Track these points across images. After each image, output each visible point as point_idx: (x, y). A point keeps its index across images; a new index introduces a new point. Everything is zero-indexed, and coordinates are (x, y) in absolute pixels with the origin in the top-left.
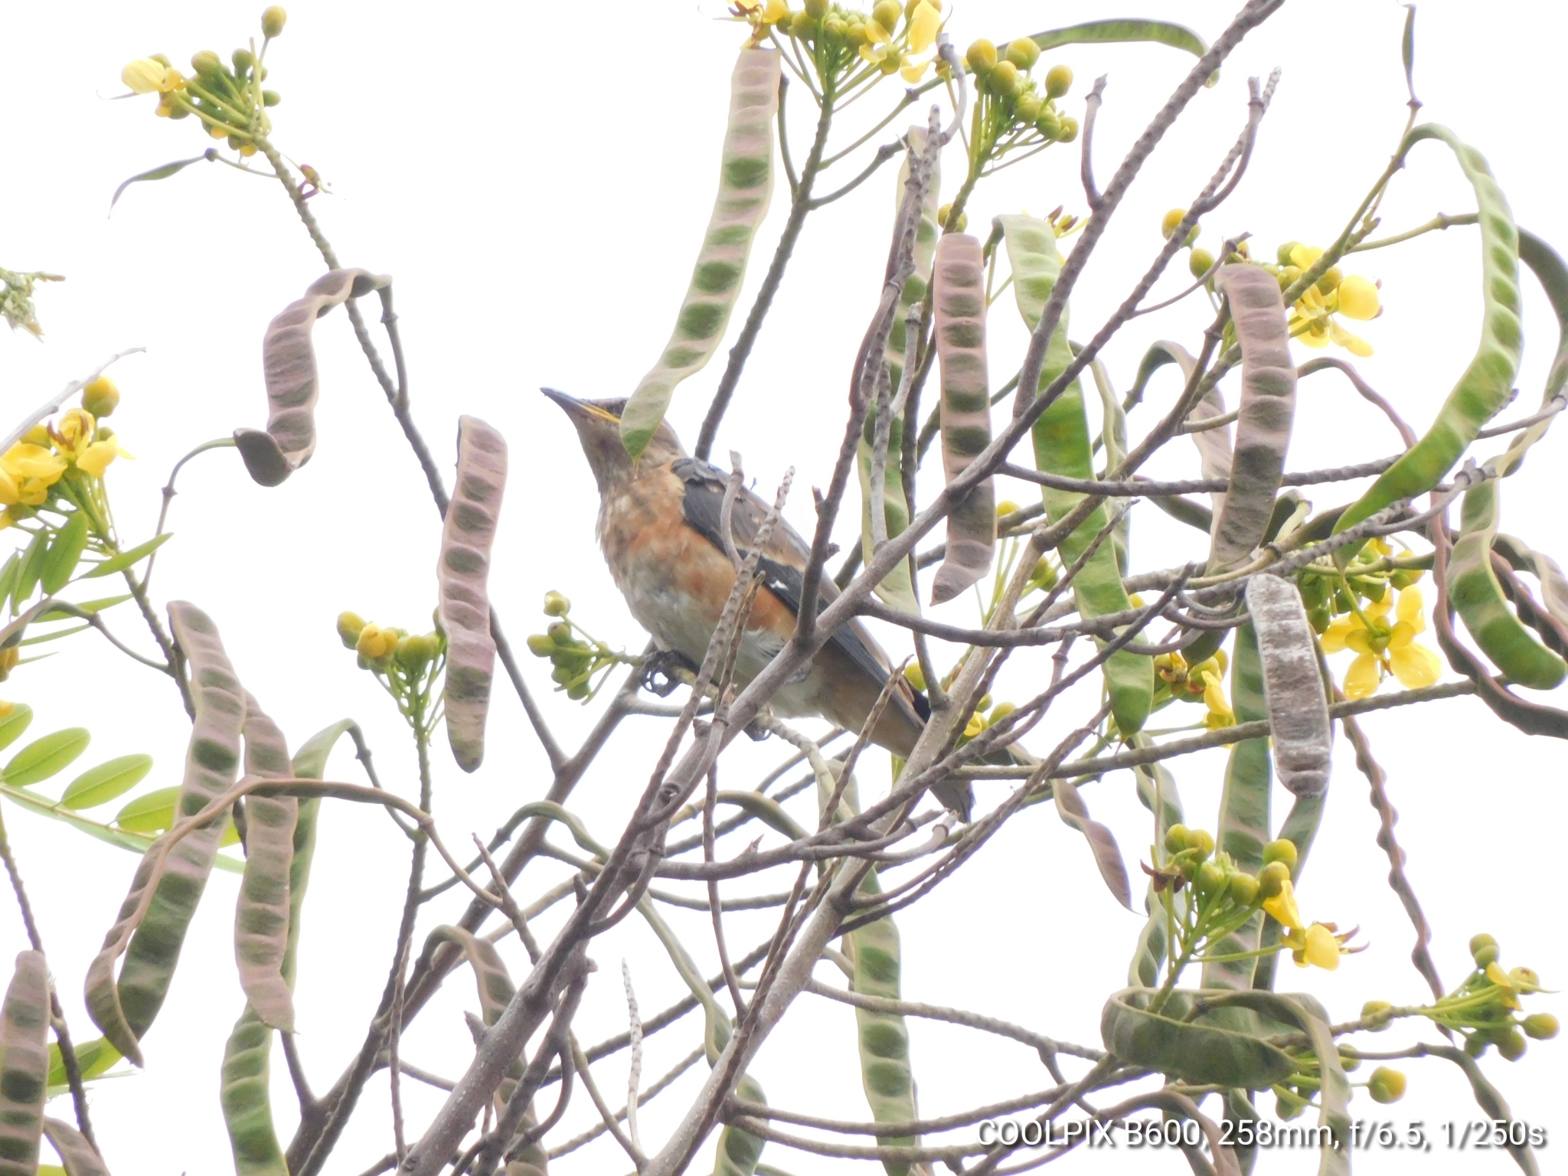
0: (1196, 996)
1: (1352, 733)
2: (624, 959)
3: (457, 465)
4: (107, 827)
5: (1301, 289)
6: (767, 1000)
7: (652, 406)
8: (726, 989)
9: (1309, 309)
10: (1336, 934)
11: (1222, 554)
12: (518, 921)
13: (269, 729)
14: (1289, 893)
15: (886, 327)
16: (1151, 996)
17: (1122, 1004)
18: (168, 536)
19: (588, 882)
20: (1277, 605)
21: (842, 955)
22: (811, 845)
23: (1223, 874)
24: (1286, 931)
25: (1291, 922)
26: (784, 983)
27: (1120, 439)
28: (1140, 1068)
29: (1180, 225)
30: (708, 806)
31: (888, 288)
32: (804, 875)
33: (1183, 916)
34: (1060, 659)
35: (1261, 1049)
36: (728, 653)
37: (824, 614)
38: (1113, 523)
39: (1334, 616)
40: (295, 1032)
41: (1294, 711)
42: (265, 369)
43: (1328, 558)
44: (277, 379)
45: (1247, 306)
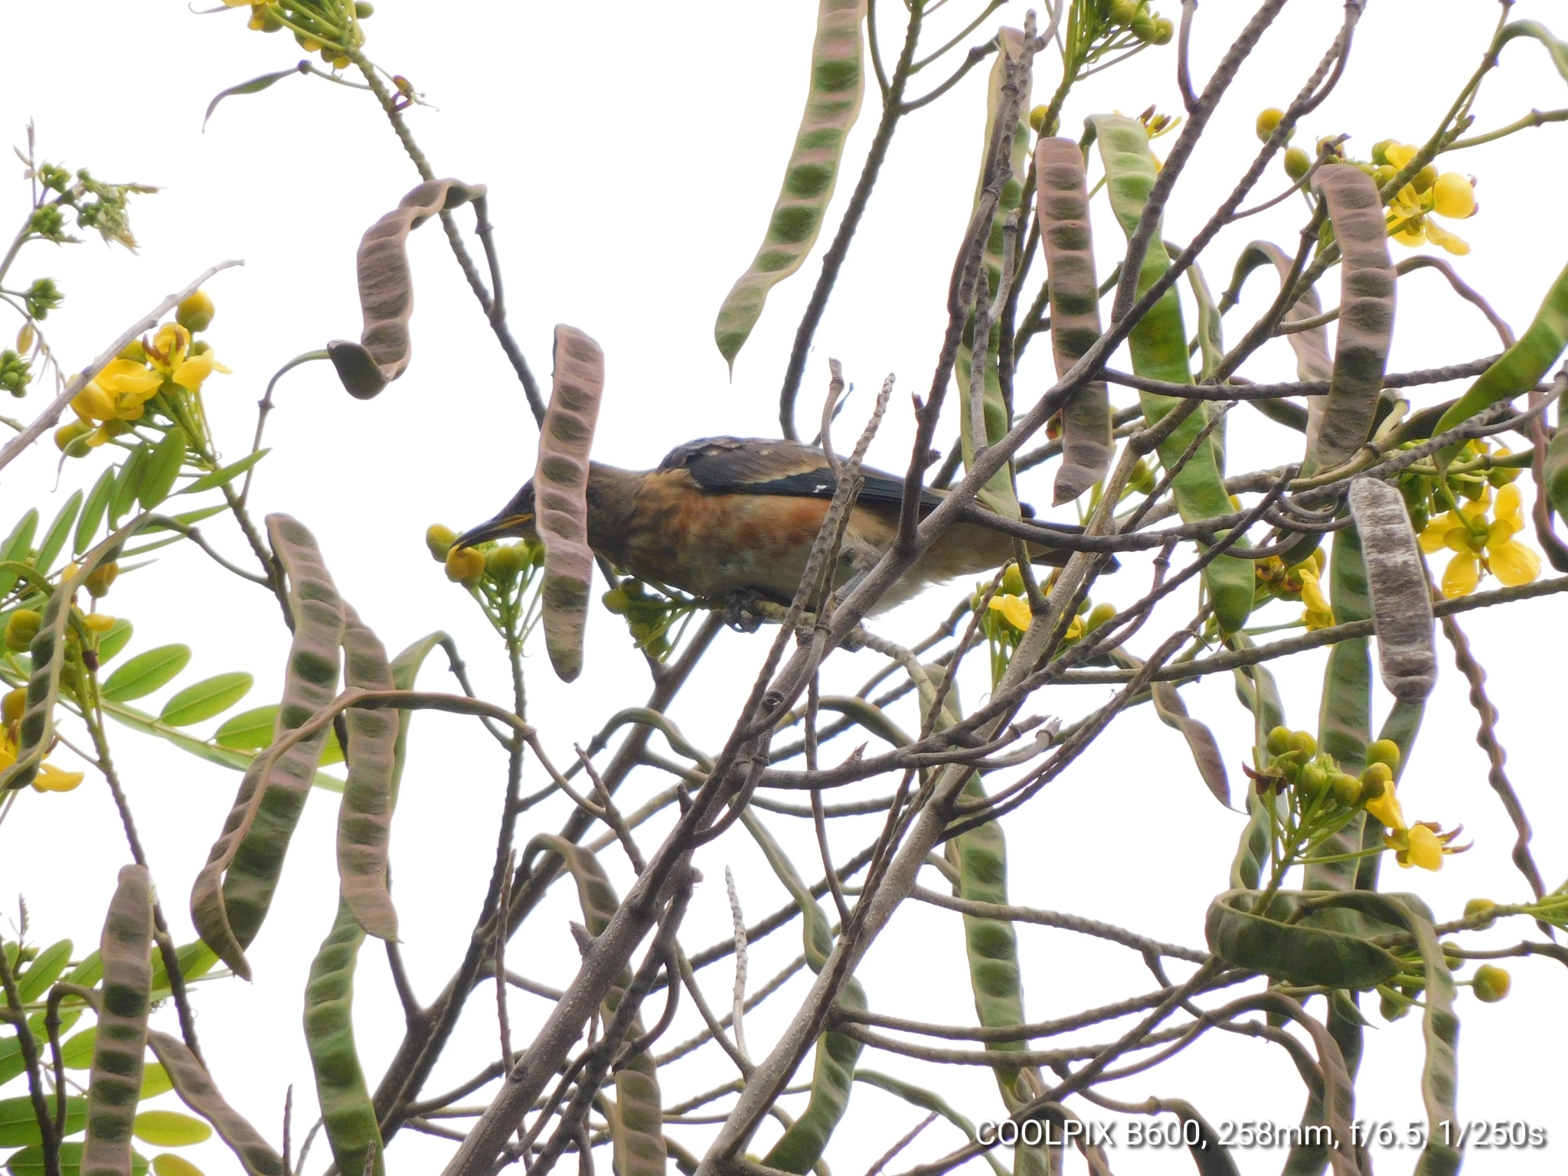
0: (1301, 897)
1: (1452, 632)
2: (727, 867)
3: (553, 375)
4: (205, 744)
5: (1396, 187)
6: (871, 908)
7: (746, 309)
8: (829, 897)
9: (1405, 207)
10: (1440, 834)
11: (1325, 457)
12: (620, 829)
13: (368, 639)
14: (1392, 794)
15: (984, 233)
16: (1255, 898)
17: (1226, 906)
18: (266, 451)
19: (691, 790)
20: (1380, 509)
21: (947, 863)
22: (915, 752)
23: (1325, 776)
24: (1389, 831)
25: (1394, 823)
26: (887, 889)
27: (1216, 340)
28: (1245, 970)
29: (1278, 127)
30: (810, 713)
31: (985, 195)
32: (907, 781)
33: (1286, 817)
34: (1161, 564)
35: (1364, 947)
36: (828, 561)
37: (925, 521)
38: (1211, 425)
39: (1433, 515)
40: (399, 941)
41: (1399, 616)
42: (359, 281)
43: (1429, 459)
44: (371, 291)
45: (1346, 207)
